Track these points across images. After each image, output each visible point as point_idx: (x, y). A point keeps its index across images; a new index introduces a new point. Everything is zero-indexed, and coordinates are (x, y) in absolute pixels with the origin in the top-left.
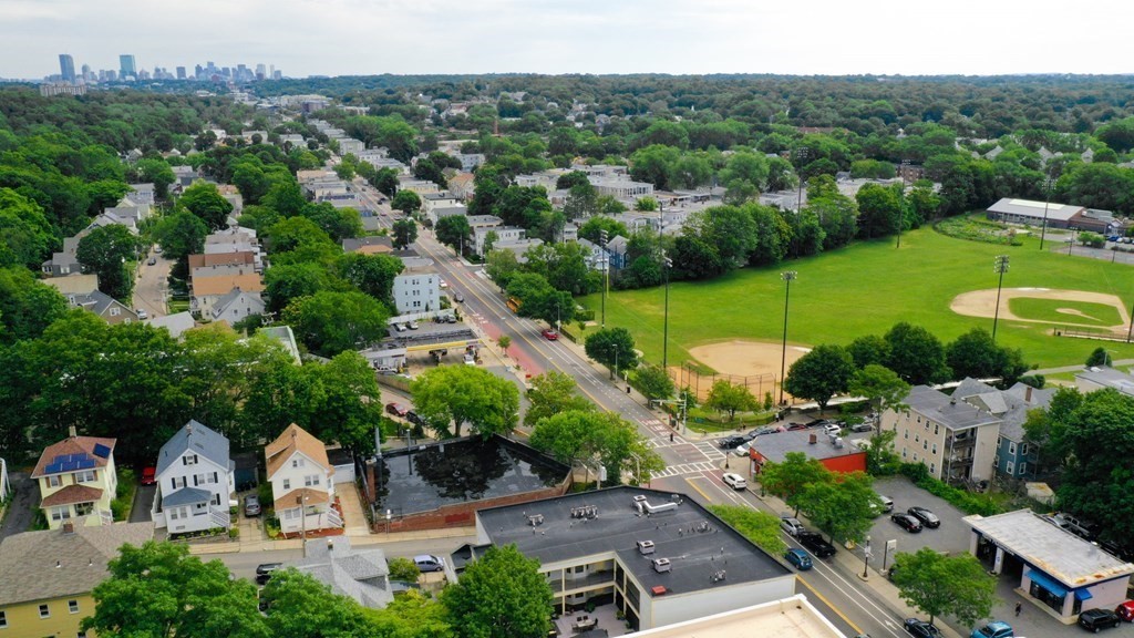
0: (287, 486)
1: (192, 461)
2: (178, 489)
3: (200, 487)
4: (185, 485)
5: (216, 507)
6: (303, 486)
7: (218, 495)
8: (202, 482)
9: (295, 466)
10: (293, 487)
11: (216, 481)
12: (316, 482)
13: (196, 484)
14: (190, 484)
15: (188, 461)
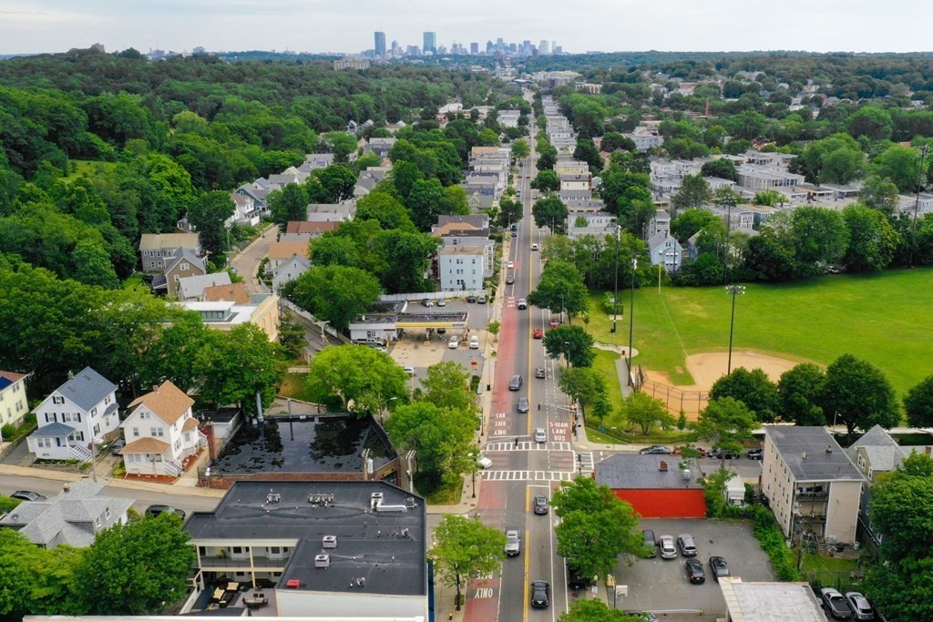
0: (136, 434)
1: (60, 401)
2: (51, 422)
3: (67, 423)
4: (56, 420)
5: (80, 442)
6: (150, 436)
7: (82, 433)
8: (69, 420)
9: (142, 417)
10: (142, 435)
11: (80, 421)
12: (161, 434)
13: (64, 421)
14: (60, 420)
15: (57, 401)
